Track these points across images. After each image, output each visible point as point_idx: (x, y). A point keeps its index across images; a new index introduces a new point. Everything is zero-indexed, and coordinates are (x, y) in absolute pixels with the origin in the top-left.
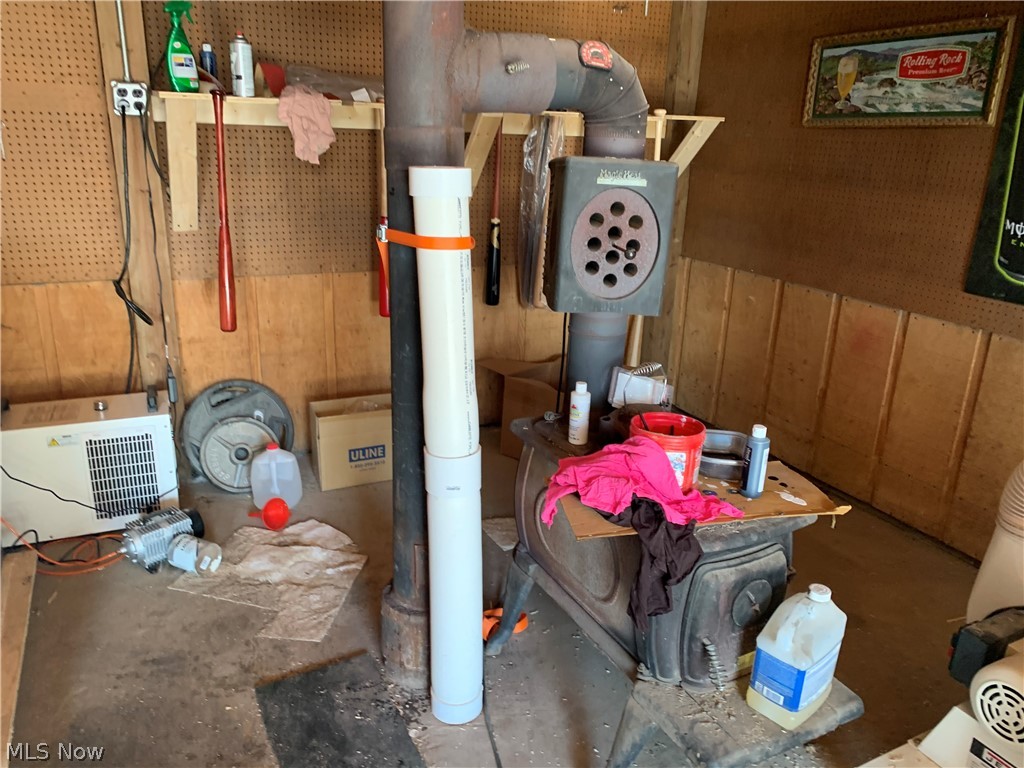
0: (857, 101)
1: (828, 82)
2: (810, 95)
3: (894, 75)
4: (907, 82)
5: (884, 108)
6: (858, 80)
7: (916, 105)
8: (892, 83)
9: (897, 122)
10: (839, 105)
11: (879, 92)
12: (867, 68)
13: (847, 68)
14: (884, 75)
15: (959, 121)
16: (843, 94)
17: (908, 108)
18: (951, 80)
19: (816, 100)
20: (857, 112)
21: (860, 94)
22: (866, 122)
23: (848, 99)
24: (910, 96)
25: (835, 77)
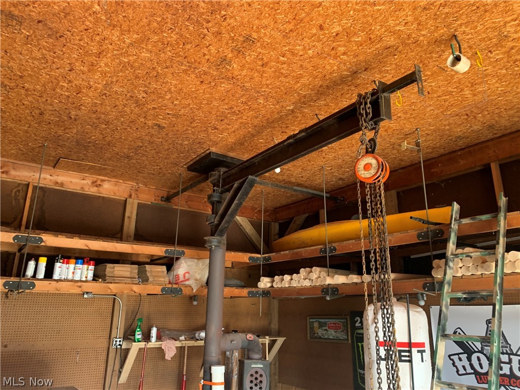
0: (320, 335)
1: (312, 328)
2: (308, 331)
3: (327, 328)
4: (330, 330)
5: (326, 337)
6: (319, 329)
7: (333, 337)
8: (326, 330)
9: (330, 341)
10: (316, 335)
11: (324, 332)
12: (321, 325)
13: (316, 325)
14: (325, 328)
15: (343, 342)
16: (316, 332)
17: (331, 337)
18: (339, 331)
19: (310, 333)
20: (320, 338)
21: (320, 332)
22: (322, 341)
23: (318, 333)
24: (332, 334)
25: (313, 327)
